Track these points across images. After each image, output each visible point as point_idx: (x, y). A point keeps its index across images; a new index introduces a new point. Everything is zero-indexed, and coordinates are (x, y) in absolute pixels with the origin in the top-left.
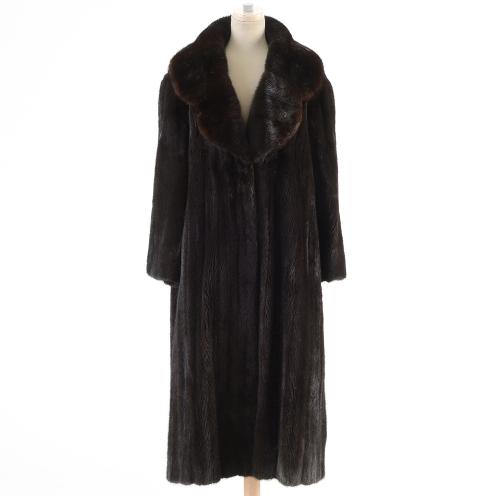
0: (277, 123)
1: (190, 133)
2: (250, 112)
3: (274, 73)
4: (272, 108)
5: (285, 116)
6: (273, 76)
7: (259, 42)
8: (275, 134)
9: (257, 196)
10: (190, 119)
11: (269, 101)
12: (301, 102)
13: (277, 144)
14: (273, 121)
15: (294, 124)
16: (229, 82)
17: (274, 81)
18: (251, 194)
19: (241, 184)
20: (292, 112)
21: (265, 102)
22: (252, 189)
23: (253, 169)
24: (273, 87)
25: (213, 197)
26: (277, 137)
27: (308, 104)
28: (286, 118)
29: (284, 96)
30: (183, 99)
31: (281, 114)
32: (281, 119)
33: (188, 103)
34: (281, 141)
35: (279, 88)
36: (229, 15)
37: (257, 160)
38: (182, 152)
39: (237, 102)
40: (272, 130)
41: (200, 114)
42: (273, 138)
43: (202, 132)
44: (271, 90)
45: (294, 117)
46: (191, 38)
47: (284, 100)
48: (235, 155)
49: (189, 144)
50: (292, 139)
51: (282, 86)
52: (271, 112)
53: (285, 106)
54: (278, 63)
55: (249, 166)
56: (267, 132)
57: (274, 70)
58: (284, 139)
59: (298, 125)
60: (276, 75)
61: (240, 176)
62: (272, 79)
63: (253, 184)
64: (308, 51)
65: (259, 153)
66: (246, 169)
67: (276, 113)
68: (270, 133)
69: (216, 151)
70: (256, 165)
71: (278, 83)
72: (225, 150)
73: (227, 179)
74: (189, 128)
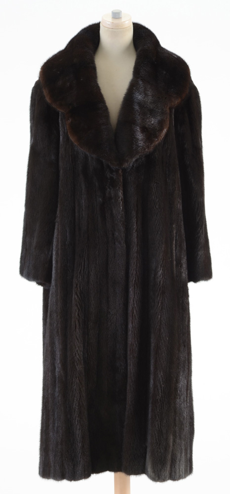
0: (144, 130)
1: (61, 139)
2: (118, 119)
3: (141, 79)
4: (139, 115)
5: (152, 123)
6: (141, 83)
7: (128, 48)
8: (142, 140)
9: (126, 201)
10: (60, 125)
11: (137, 107)
12: (168, 107)
13: (145, 149)
14: (141, 128)
15: (161, 130)
16: (98, 89)
17: (141, 88)
18: (119, 198)
19: (110, 189)
20: (159, 118)
21: (133, 108)
22: (120, 194)
23: (121, 174)
24: (140, 94)
25: (83, 201)
26: (144, 142)
27: (175, 111)
28: (153, 124)
29: (151, 103)
30: (54, 106)
31: (148, 120)
32: (149, 125)
33: (58, 109)
34: (148, 147)
35: (146, 95)
36: (98, 22)
37: (125, 165)
38: (53, 157)
39: (106, 109)
40: (140, 136)
41: (70, 121)
42: (141, 143)
43: (72, 139)
44: (139, 97)
45: (161, 123)
46: (61, 45)
47: (152, 107)
48: (104, 161)
49: (60, 149)
50: (159, 144)
51: (149, 93)
52: (138, 119)
53: (152, 112)
54: (145, 70)
55: (117, 171)
56: (135, 138)
57: (141, 77)
58: (151, 144)
59: (165, 130)
60: (143, 82)
61: (109, 181)
62: (140, 86)
63: (121, 188)
64: (175, 58)
65: (127, 159)
66: (114, 174)
67: (144, 119)
68: (138, 139)
69: (86, 157)
70: (124, 170)
71: (145, 90)
72: (94, 156)
73: (97, 184)
74: (59, 133)
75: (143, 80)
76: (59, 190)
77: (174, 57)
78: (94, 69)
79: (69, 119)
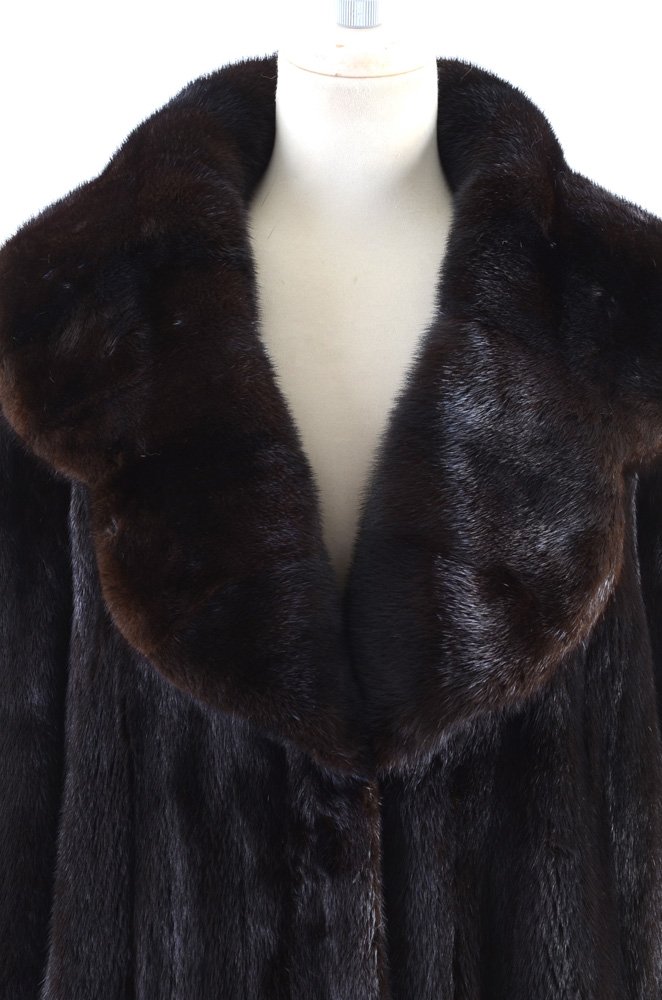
0: (499, 583)
1: (78, 609)
2: (363, 522)
3: (484, 326)
4: (473, 507)
5: (541, 547)
6: (479, 341)
7: (410, 177)
8: (489, 638)
9: (398, 945)
10: (74, 541)
11: (459, 467)
12: (619, 468)
13: (503, 687)
14: (480, 572)
15: (588, 584)
16: (261, 368)
17: (484, 368)
18: (364, 931)
19: (316, 879)
20: (575, 523)
21: (442, 473)
22: (372, 911)
23: (377, 803)
24: (479, 399)
25: (177, 939)
26: (501, 652)
28: (544, 555)
29: (533, 444)
30: (39, 450)
31: (518, 534)
32: (522, 559)
33: (63, 470)
34: (522, 678)
35: (508, 404)
36: (270, 54)
37: (402, 764)
38: (36, 697)
39: (299, 472)
40: (475, 616)
41: (113, 529)
42: (484, 659)
43: (124, 625)
44: (469, 412)
45: (586, 550)
46: (87, 159)
47: (536, 463)
48: (287, 744)
49: (72, 658)
51: (526, 394)
52: (468, 525)
53: (537, 492)
54: (501, 278)
55: (355, 792)
56: (451, 626)
57: (484, 313)
58: (534, 662)
59: (605, 587)
60: (492, 337)
61: (313, 838)
62: (475, 360)
63: (374, 876)
64: (643, 223)
65: (406, 731)
66: (342, 803)
67: (495, 528)
68: (468, 634)
69: (197, 719)
70: (393, 788)
71: (503, 379)
72: (237, 721)
73: (248, 852)
74: (70, 581)
75: (490, 328)
76: (58, 876)
77: (636, 220)
78: (243, 270)
79: (109, 522)
